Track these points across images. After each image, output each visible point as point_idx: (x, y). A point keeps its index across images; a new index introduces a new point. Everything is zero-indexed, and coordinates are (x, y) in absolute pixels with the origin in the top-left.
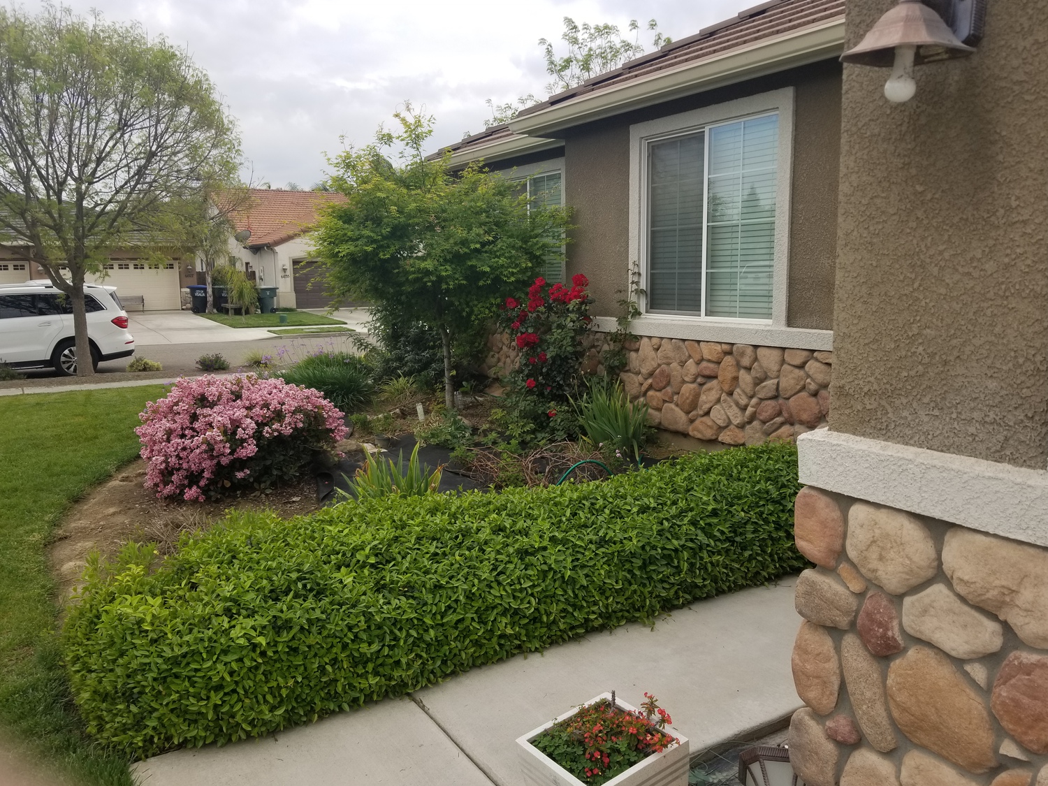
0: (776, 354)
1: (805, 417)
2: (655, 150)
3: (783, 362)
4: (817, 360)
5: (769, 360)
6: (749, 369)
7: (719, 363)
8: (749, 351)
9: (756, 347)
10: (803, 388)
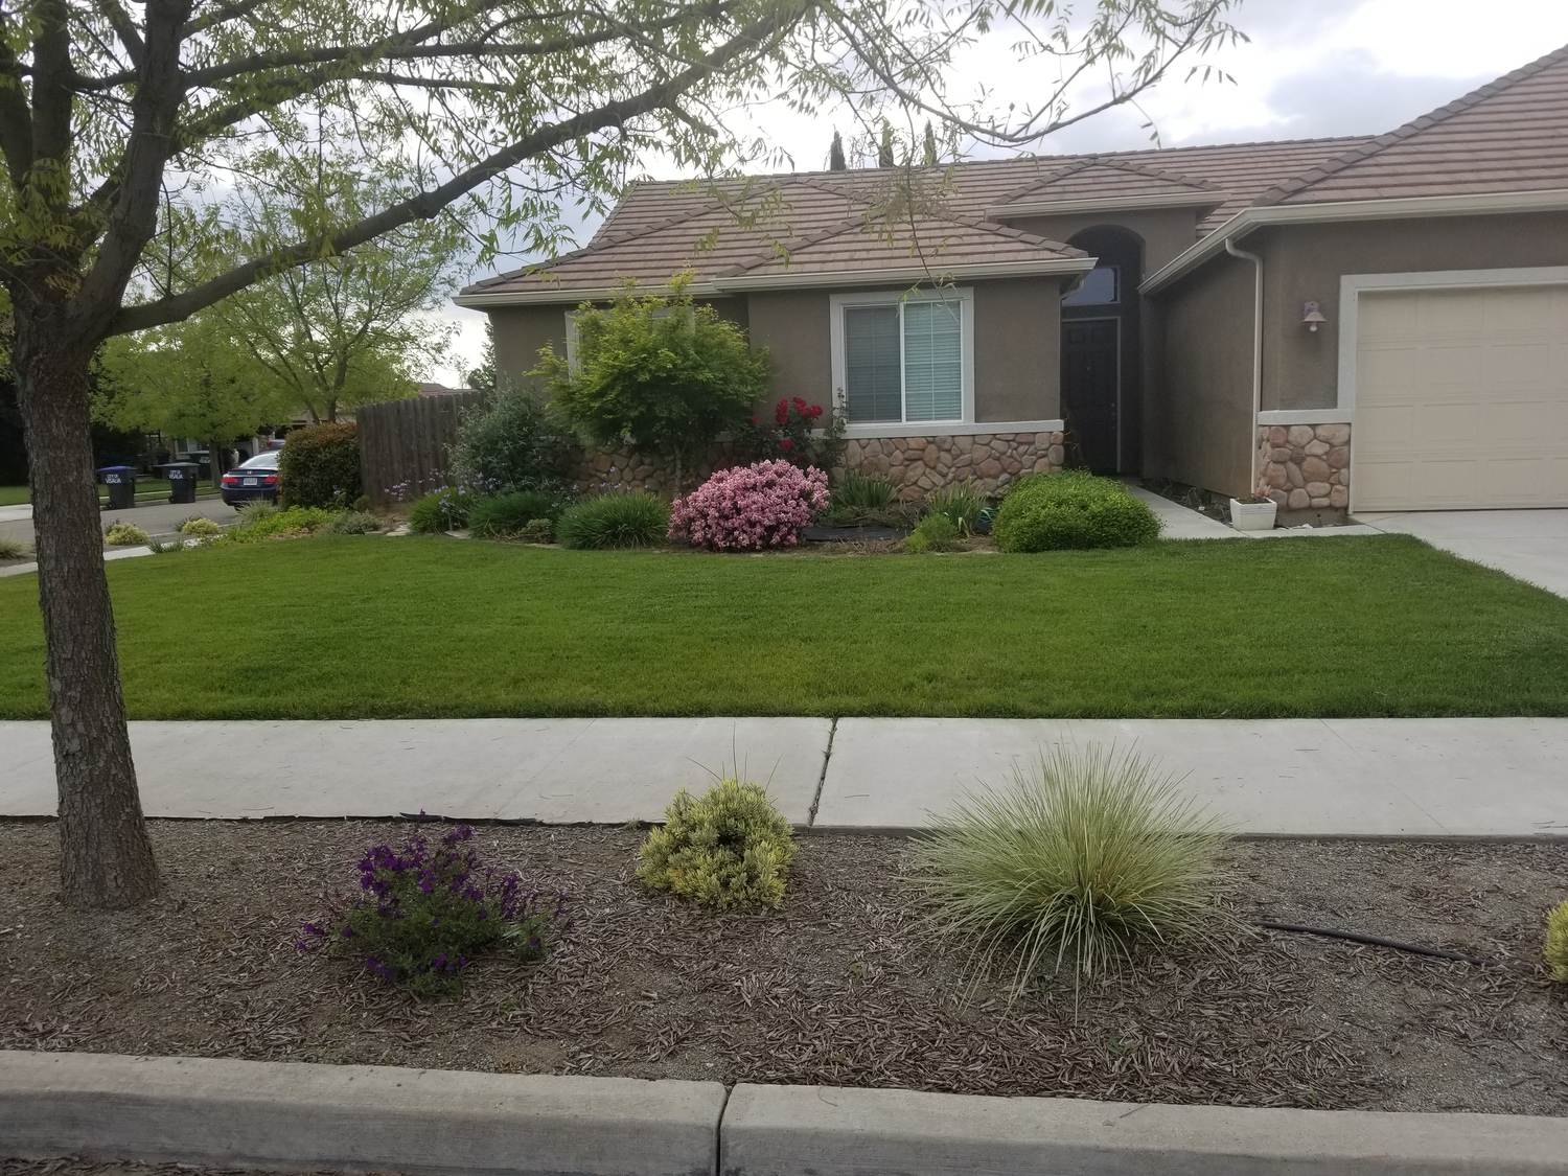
0: (970, 439)
1: (992, 472)
2: (850, 314)
3: (975, 443)
4: (999, 439)
5: (965, 444)
6: (949, 451)
7: (923, 450)
8: (950, 439)
9: (953, 436)
10: (990, 456)
